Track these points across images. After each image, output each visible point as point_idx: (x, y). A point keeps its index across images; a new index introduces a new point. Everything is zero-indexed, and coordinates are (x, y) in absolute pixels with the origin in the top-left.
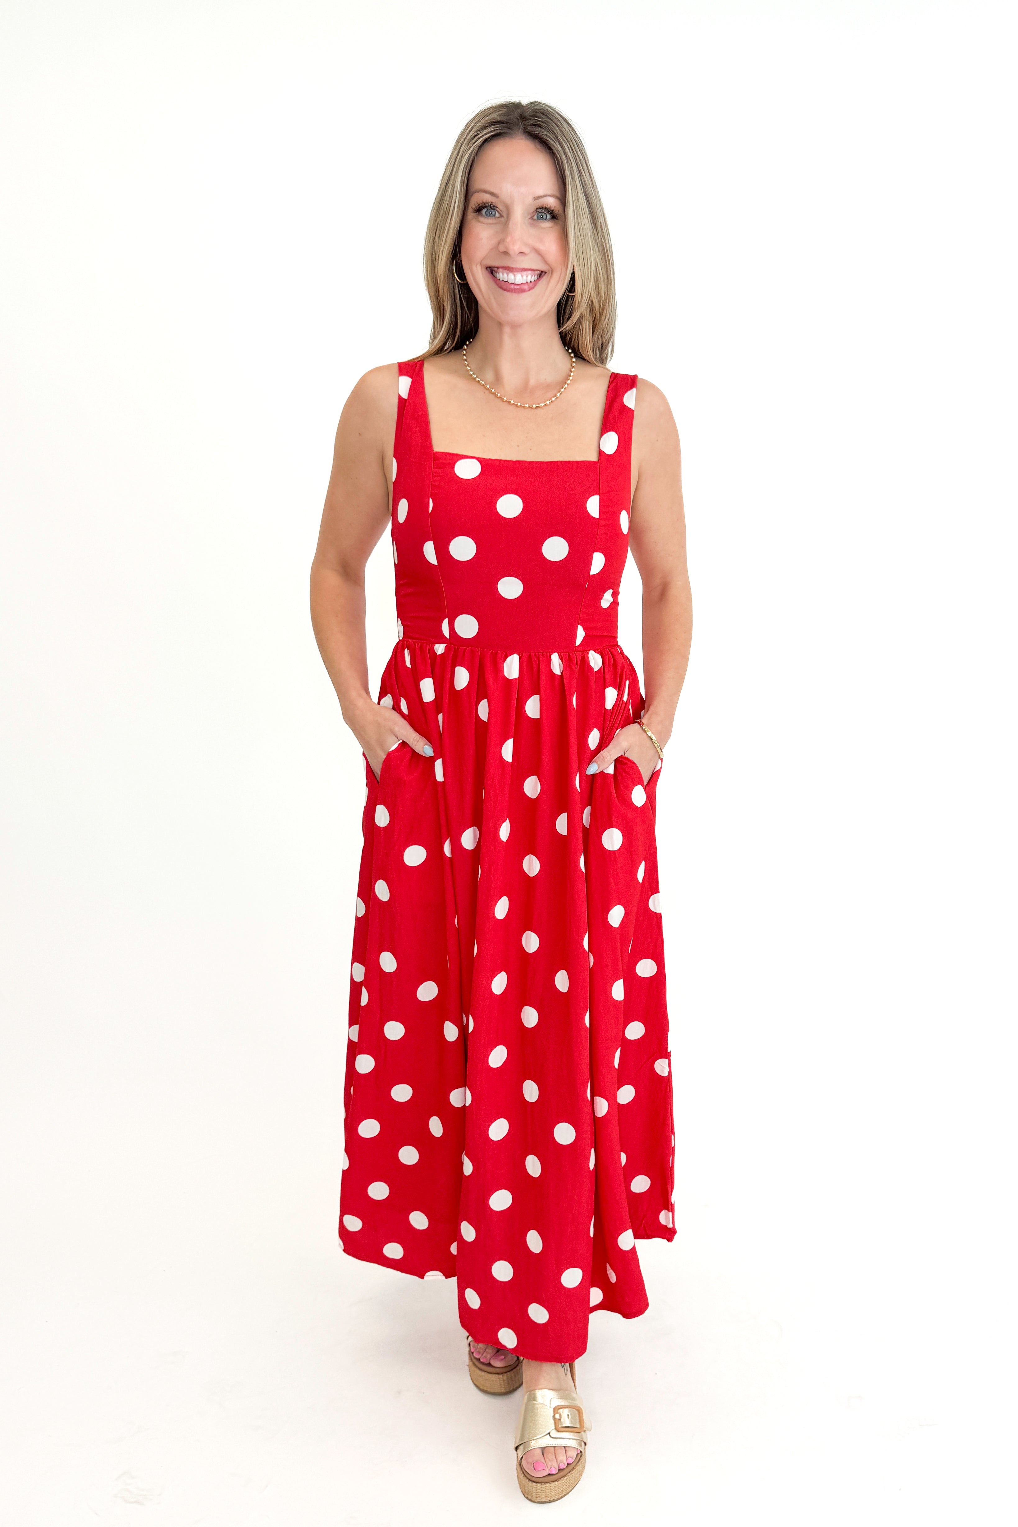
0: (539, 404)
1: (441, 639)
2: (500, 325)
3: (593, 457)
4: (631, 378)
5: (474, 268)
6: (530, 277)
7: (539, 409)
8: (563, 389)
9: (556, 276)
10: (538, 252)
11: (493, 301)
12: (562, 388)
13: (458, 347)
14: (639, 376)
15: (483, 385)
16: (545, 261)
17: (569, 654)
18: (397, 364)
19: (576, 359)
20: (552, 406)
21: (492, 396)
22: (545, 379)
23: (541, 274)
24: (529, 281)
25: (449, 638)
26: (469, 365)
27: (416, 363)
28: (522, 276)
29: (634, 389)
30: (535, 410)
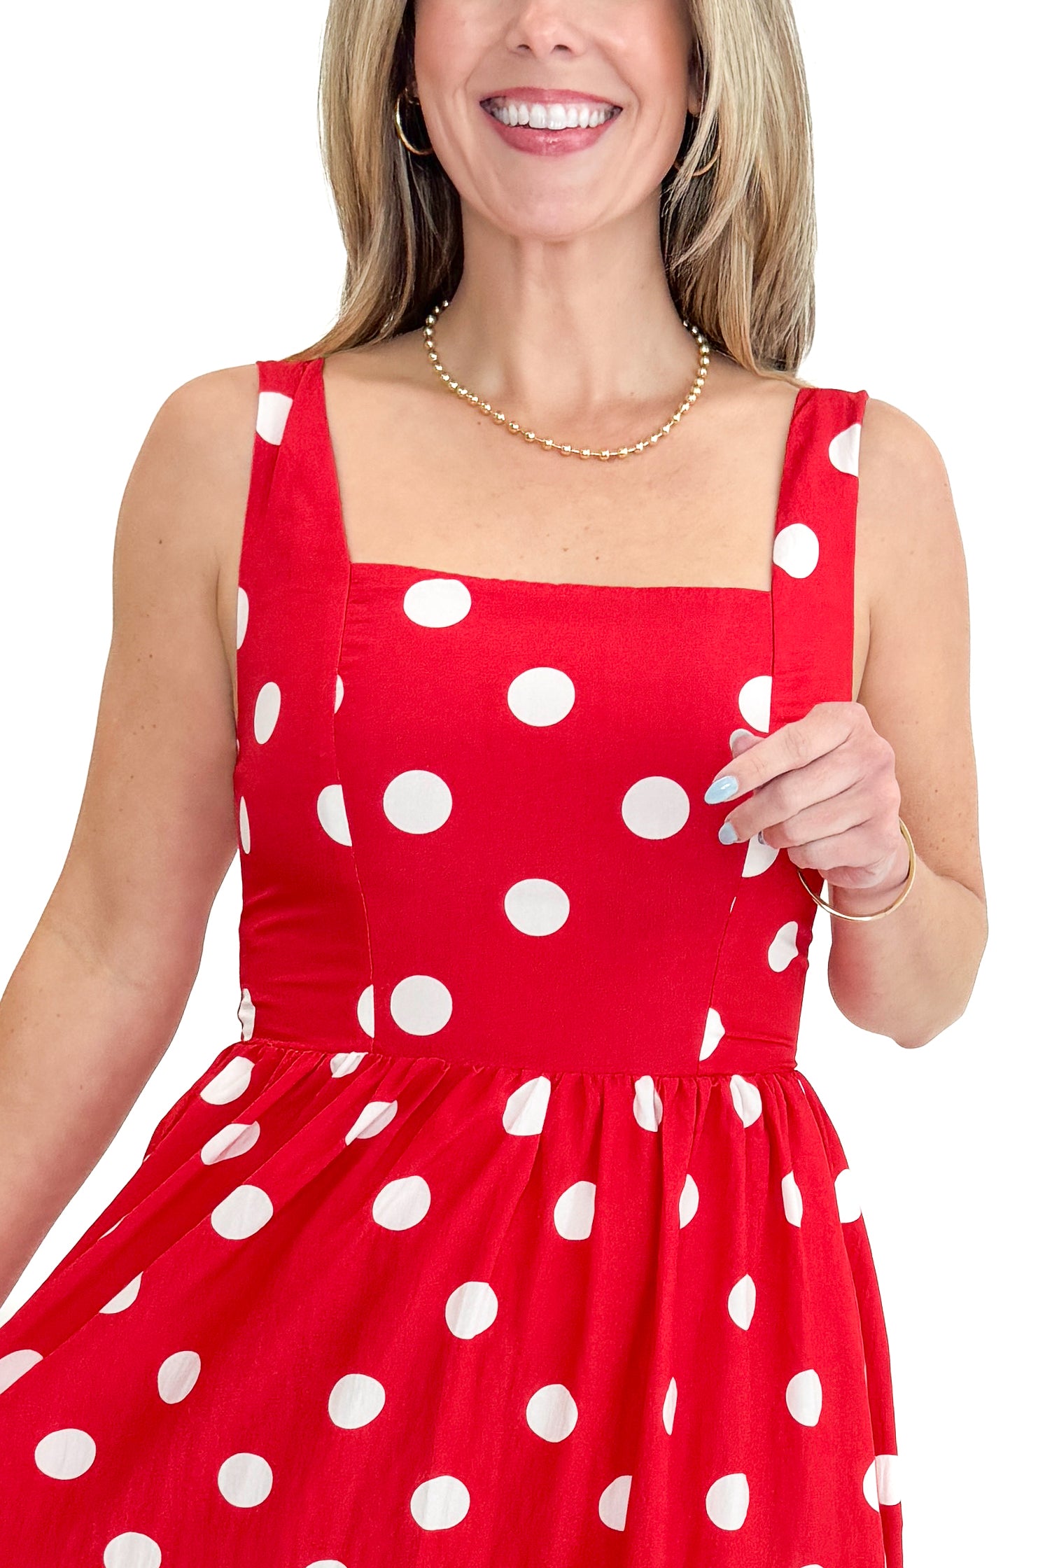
0: (617, 450)
1: (353, 1039)
2: (516, 243)
3: (761, 583)
4: (849, 399)
5: (449, 103)
6: (585, 115)
7: (616, 461)
8: (679, 415)
9: (650, 113)
10: (604, 52)
11: (495, 183)
12: (676, 413)
13: (413, 323)
14: (872, 395)
15: (476, 405)
16: (624, 79)
17: (681, 1082)
18: (256, 367)
19: (710, 351)
20: (652, 453)
21: (500, 432)
22: (632, 393)
23: (615, 110)
24: (584, 125)
25: (372, 1034)
26: (440, 362)
27: (304, 365)
28: (567, 111)
29: (857, 427)
30: (607, 464)
